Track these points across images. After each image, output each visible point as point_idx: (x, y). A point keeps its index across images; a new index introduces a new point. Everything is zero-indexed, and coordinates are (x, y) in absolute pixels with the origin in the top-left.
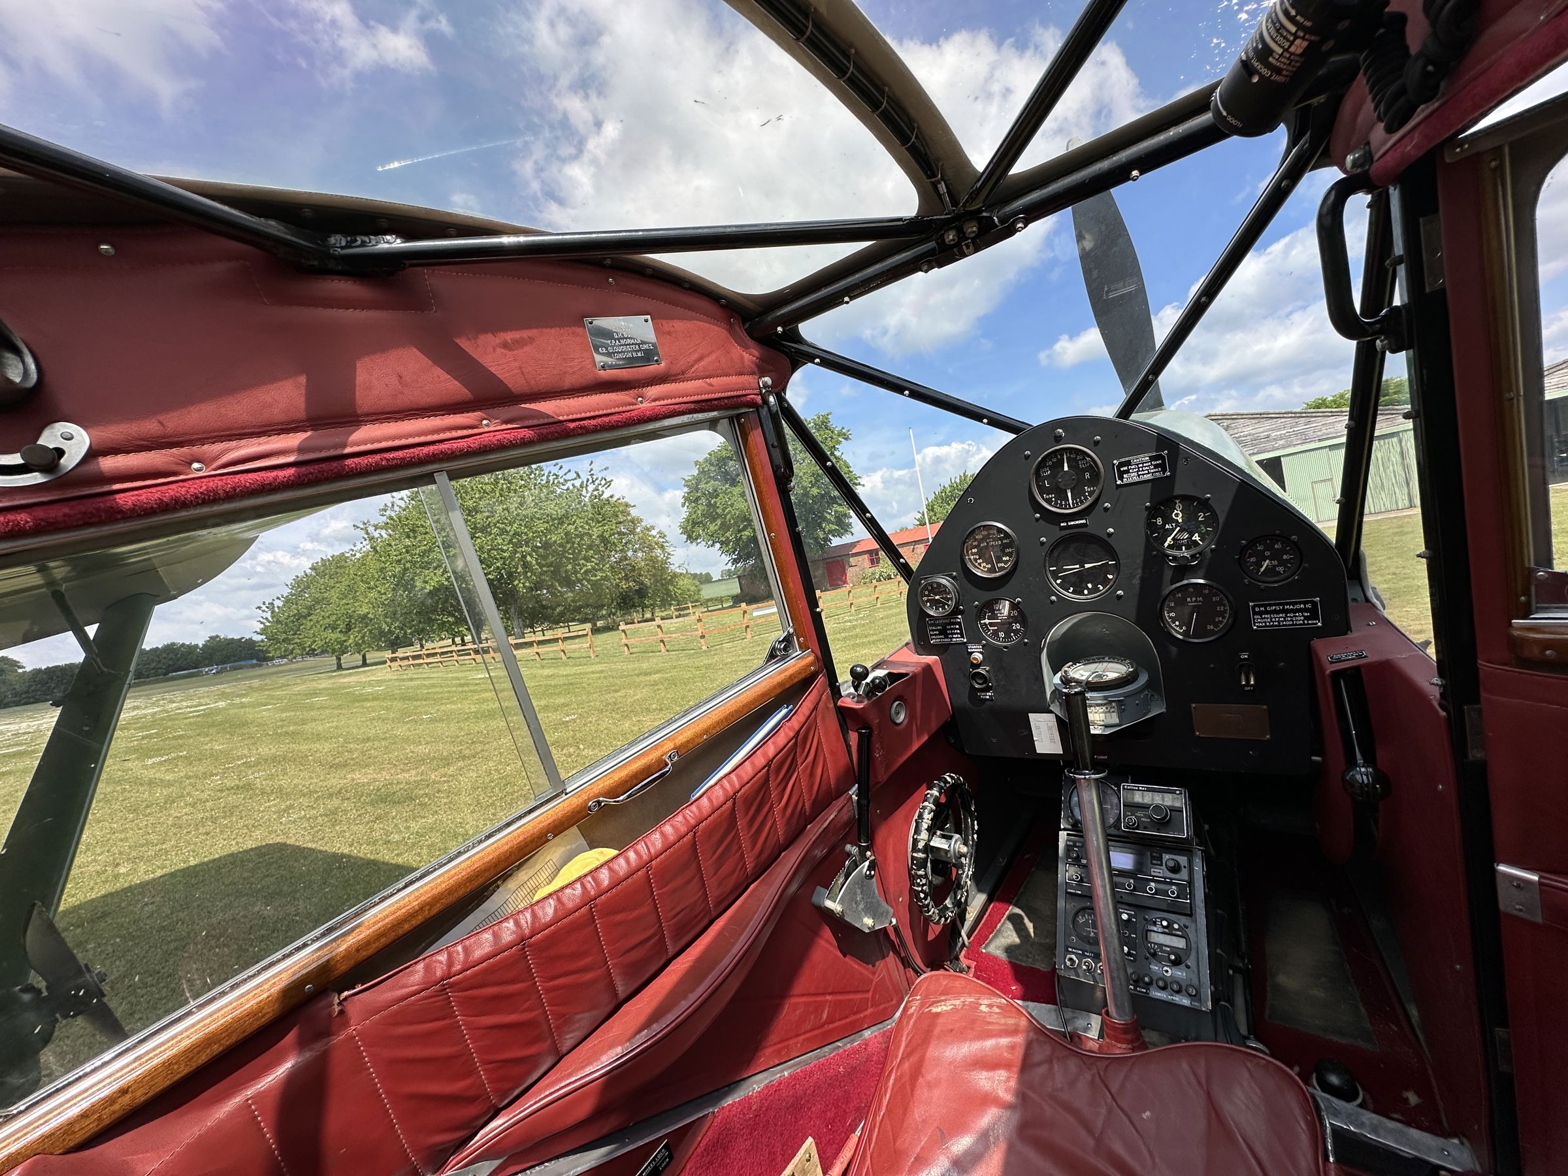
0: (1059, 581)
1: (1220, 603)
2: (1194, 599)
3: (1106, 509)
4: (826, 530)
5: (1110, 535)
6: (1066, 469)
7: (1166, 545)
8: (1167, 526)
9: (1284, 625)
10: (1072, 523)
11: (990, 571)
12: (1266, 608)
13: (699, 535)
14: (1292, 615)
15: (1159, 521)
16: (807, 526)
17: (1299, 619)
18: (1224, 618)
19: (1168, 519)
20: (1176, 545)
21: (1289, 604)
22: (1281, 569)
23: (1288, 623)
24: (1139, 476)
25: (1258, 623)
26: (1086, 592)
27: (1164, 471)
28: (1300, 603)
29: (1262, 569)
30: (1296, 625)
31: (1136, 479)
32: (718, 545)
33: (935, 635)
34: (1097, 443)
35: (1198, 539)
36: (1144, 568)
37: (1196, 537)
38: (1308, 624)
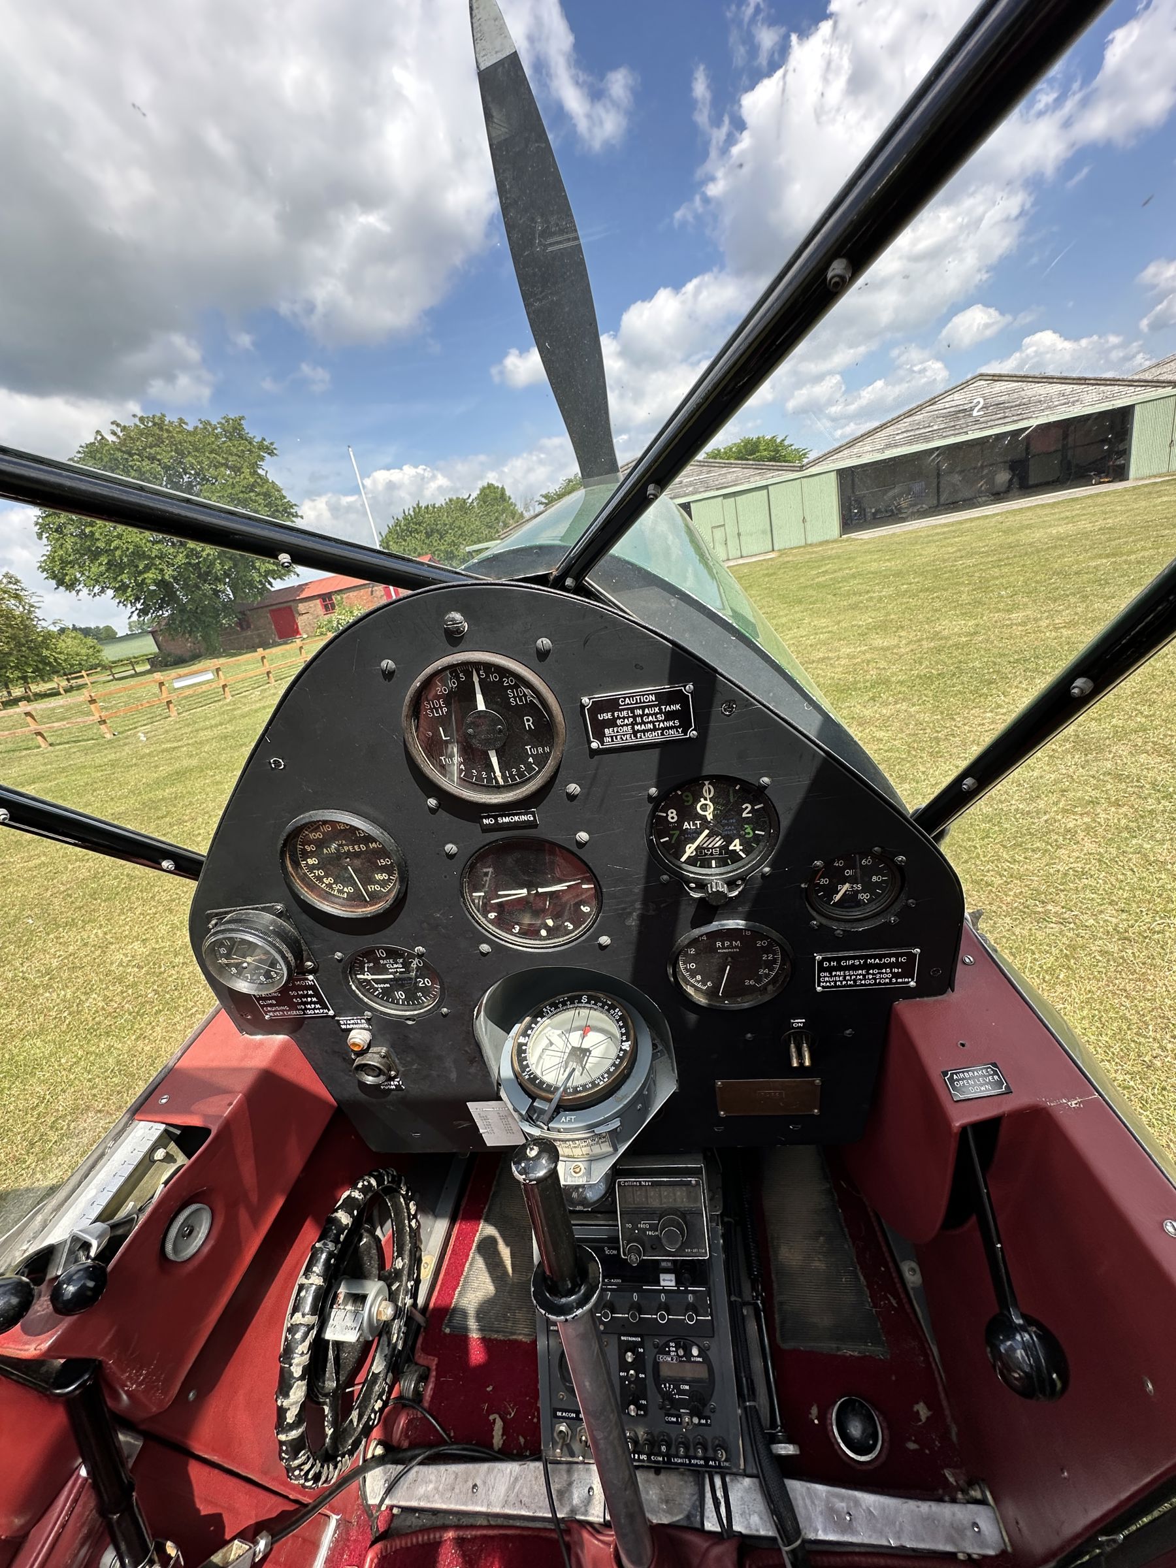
0: (492, 915)
1: (766, 950)
2: (727, 944)
3: (571, 797)
4: (262, 570)
5: (581, 845)
6: (481, 706)
7: (683, 859)
8: (686, 825)
9: (862, 985)
10: (506, 820)
11: (356, 899)
12: (839, 963)
13: (76, 580)
14: (876, 971)
15: (672, 815)
16: (235, 566)
17: (885, 976)
18: (771, 970)
19: (687, 813)
20: (701, 859)
21: (874, 957)
22: (864, 897)
23: (868, 982)
24: (635, 733)
25: (824, 983)
26: (544, 933)
27: (685, 727)
28: (890, 956)
29: (838, 897)
30: (880, 984)
31: (632, 741)
32: (110, 593)
33: (271, 1005)
34: (543, 655)
35: (738, 848)
36: (646, 901)
37: (736, 846)
38: (897, 983)
